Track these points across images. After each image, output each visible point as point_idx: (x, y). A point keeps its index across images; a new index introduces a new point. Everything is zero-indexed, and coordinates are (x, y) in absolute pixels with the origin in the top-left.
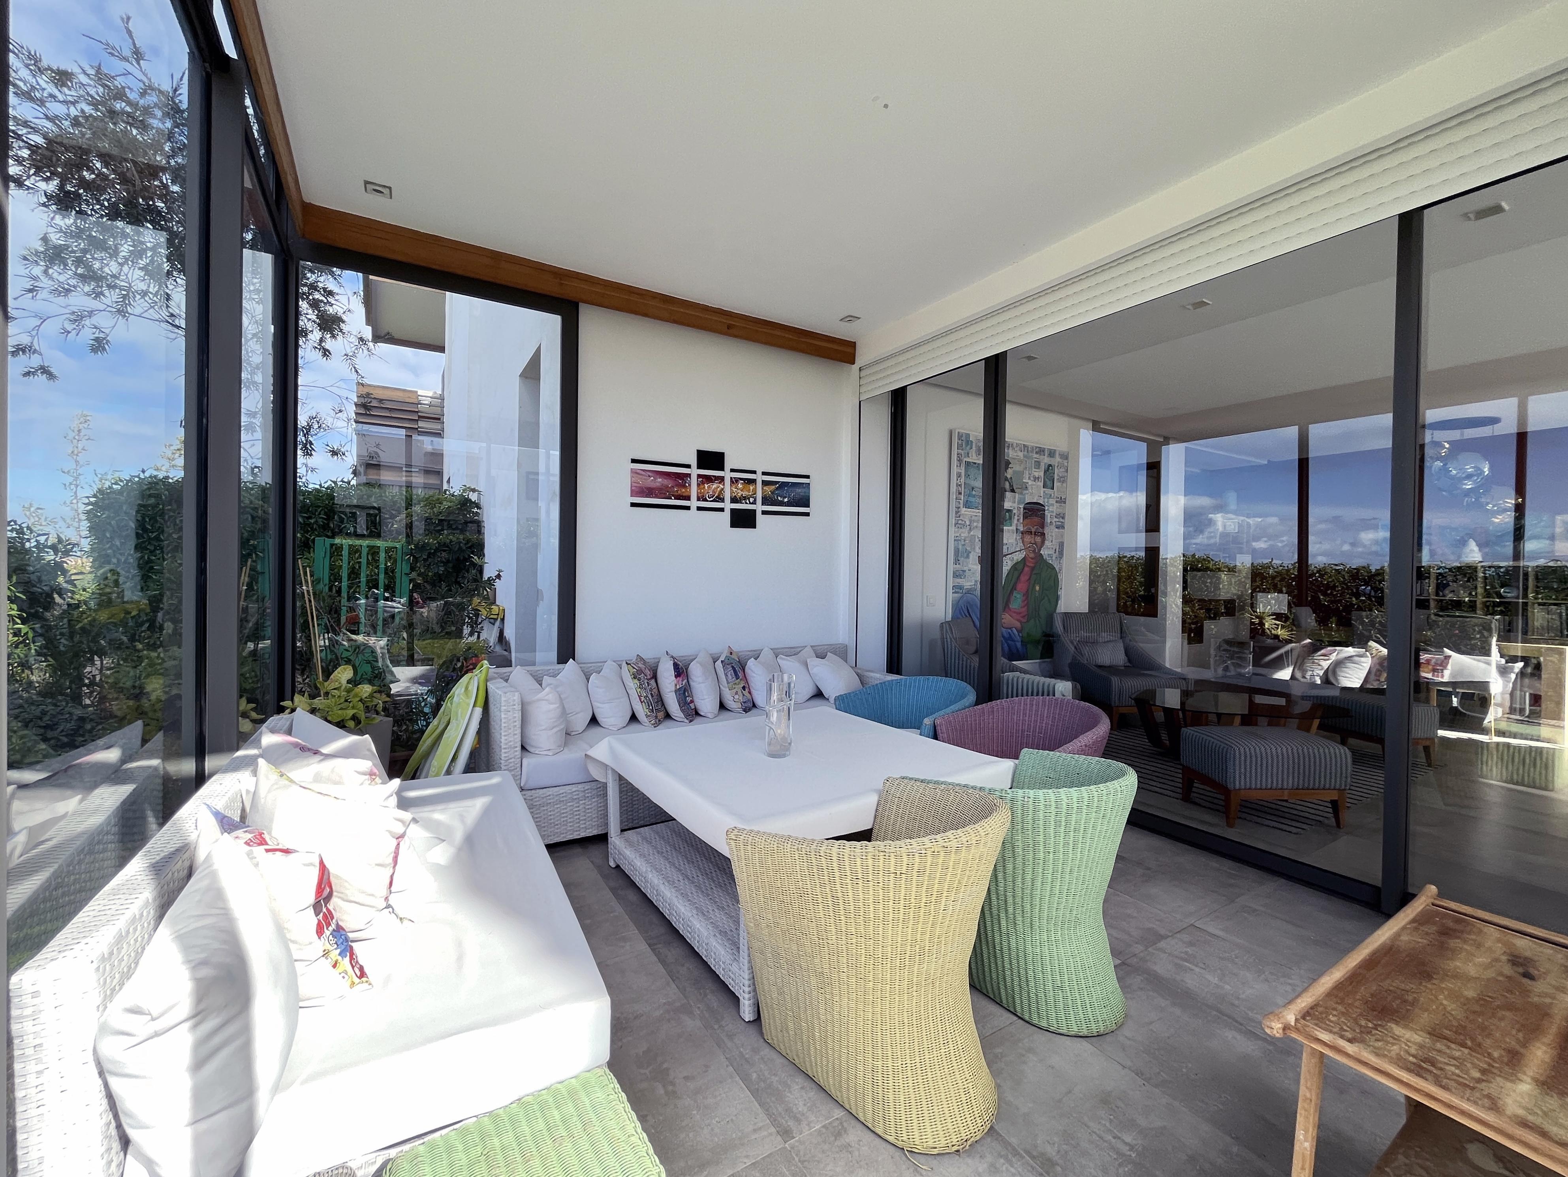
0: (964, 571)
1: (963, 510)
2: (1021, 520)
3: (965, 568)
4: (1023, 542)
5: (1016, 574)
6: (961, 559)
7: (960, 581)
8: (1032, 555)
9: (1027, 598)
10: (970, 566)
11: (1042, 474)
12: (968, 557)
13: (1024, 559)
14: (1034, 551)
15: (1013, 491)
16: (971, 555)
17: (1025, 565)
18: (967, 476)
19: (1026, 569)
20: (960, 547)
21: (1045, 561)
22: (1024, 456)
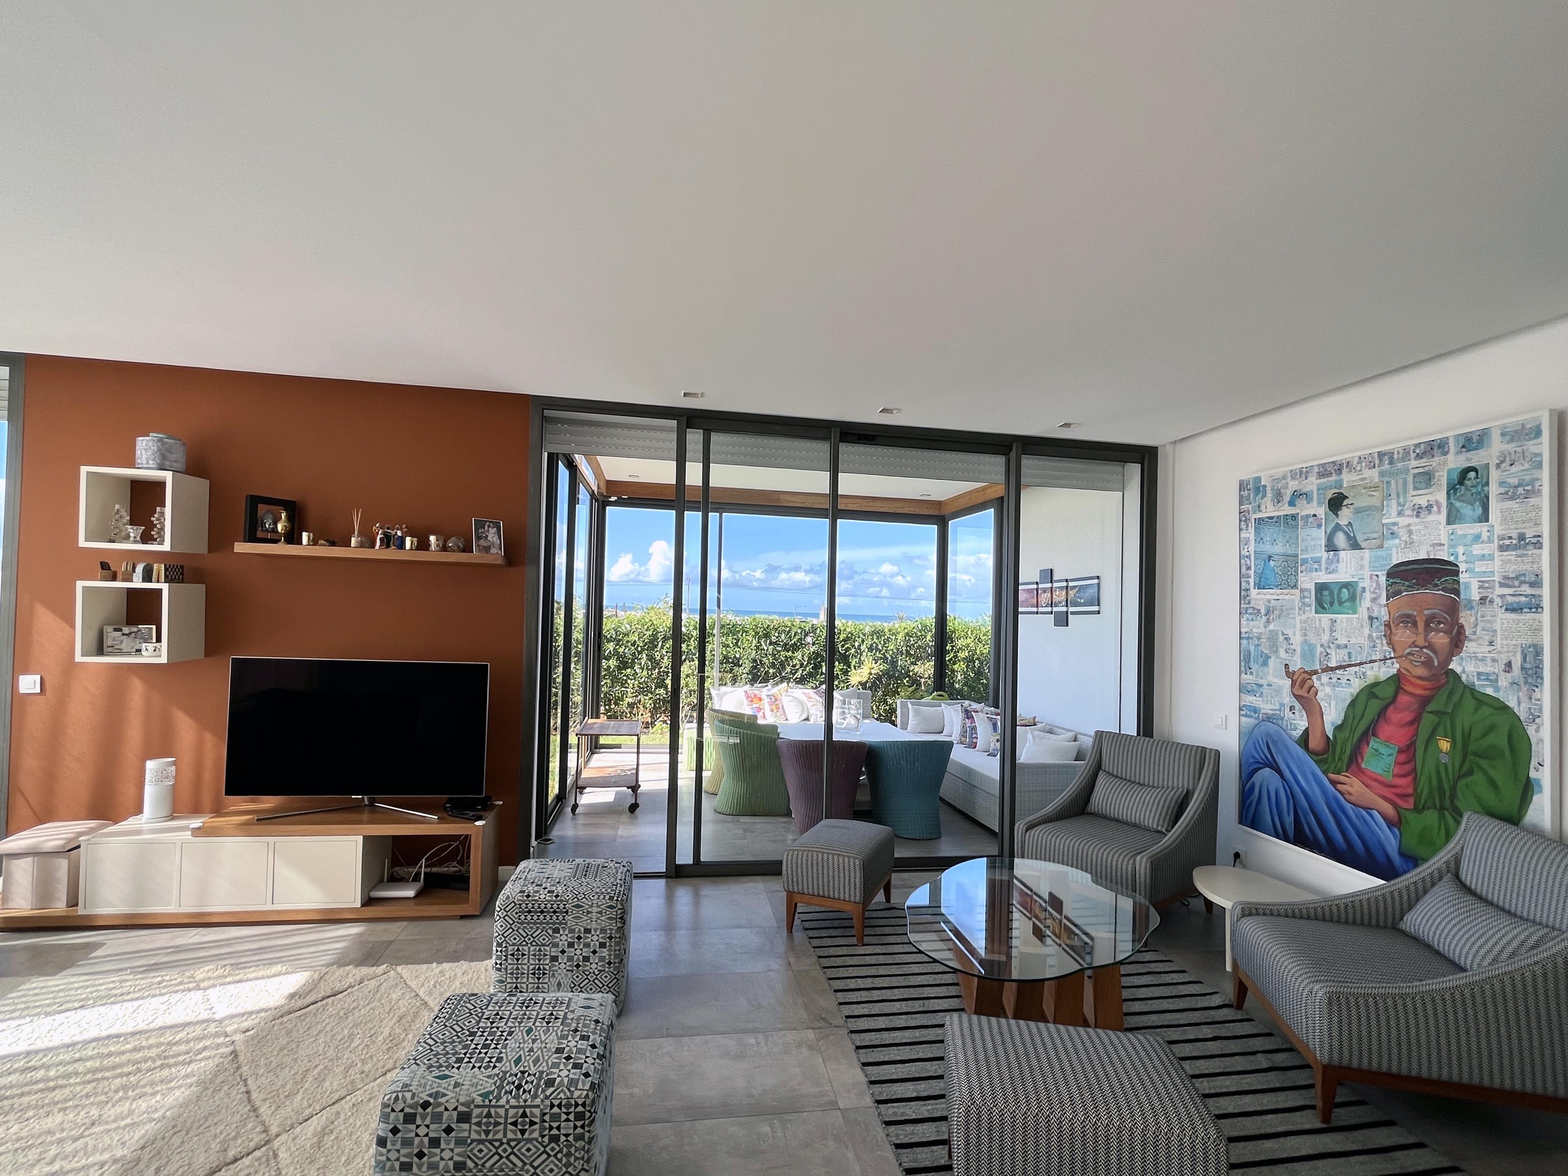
0: (1261, 686)
1: (1254, 592)
2: (1383, 600)
3: (1261, 682)
4: (1390, 643)
5: (1375, 706)
6: (1255, 667)
7: (1249, 699)
8: (1421, 671)
9: (1412, 759)
10: (1271, 678)
11: (1441, 496)
12: (1265, 664)
13: (1397, 679)
14: (1428, 663)
15: (1355, 545)
16: (1271, 662)
17: (1398, 689)
18: (1259, 539)
19: (1403, 698)
20: (1252, 648)
21: (1470, 690)
22: (1382, 474)
